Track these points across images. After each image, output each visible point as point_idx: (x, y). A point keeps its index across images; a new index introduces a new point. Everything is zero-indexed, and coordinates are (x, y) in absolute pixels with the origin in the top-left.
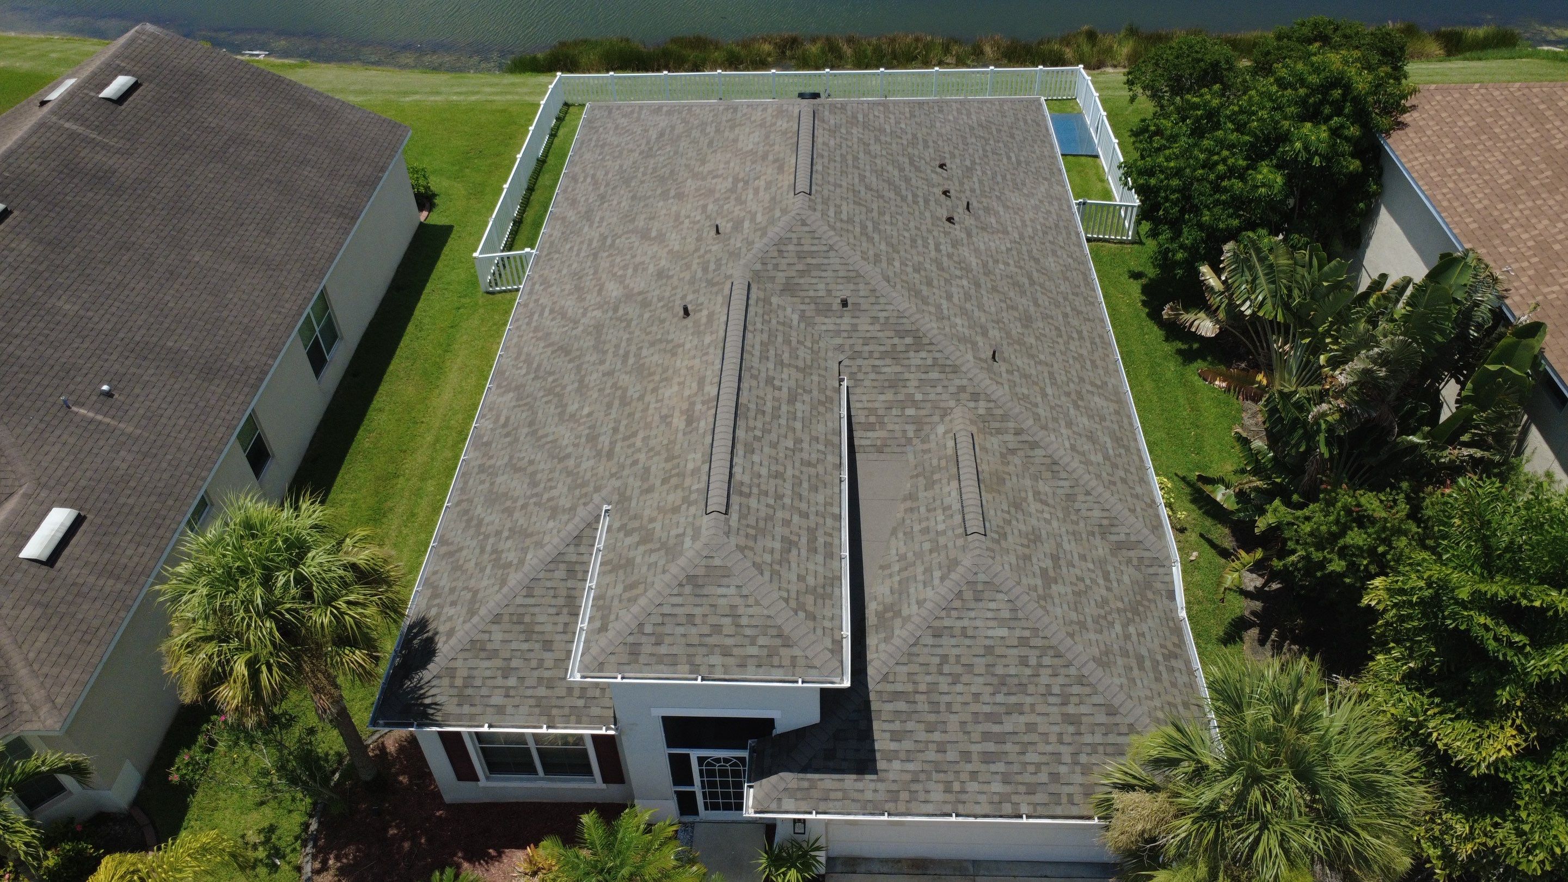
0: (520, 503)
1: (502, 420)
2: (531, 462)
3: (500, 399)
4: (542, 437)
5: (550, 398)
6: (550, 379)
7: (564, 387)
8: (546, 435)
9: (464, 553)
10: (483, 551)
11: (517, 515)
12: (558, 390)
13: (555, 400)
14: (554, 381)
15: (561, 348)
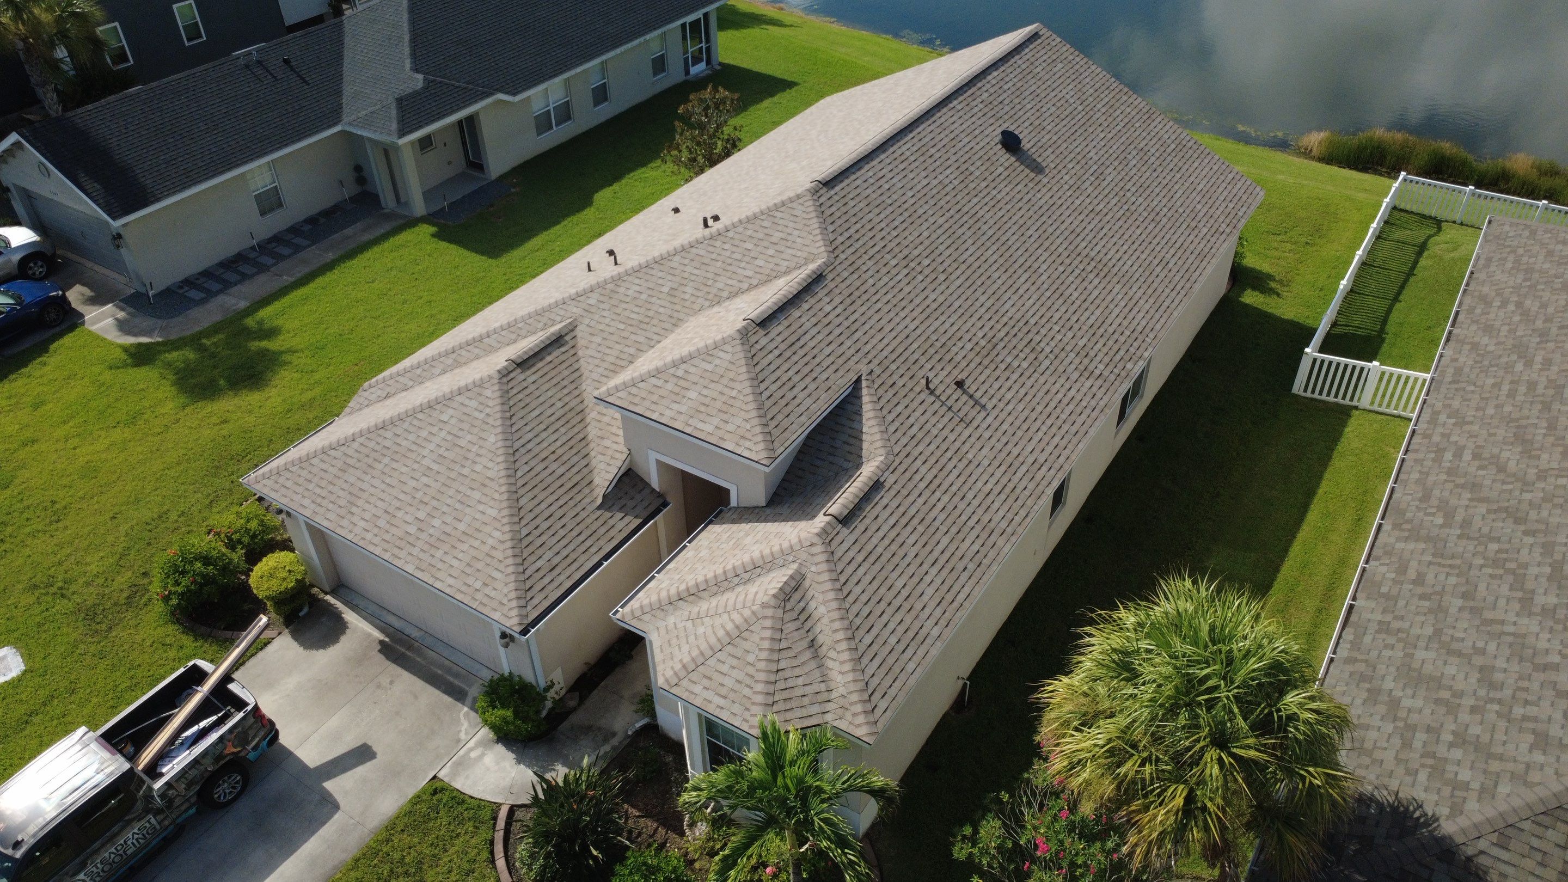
0: (1468, 702)
1: (1412, 574)
2: (1483, 652)
3: (1400, 545)
4: (1492, 622)
5: (1501, 572)
6: (1493, 547)
7: (1526, 566)
8: (1503, 622)
9: (1373, 735)
10: (1407, 744)
11: (1464, 717)
12: (1512, 565)
13: (1510, 578)
14: (1499, 551)
15: (1506, 510)
